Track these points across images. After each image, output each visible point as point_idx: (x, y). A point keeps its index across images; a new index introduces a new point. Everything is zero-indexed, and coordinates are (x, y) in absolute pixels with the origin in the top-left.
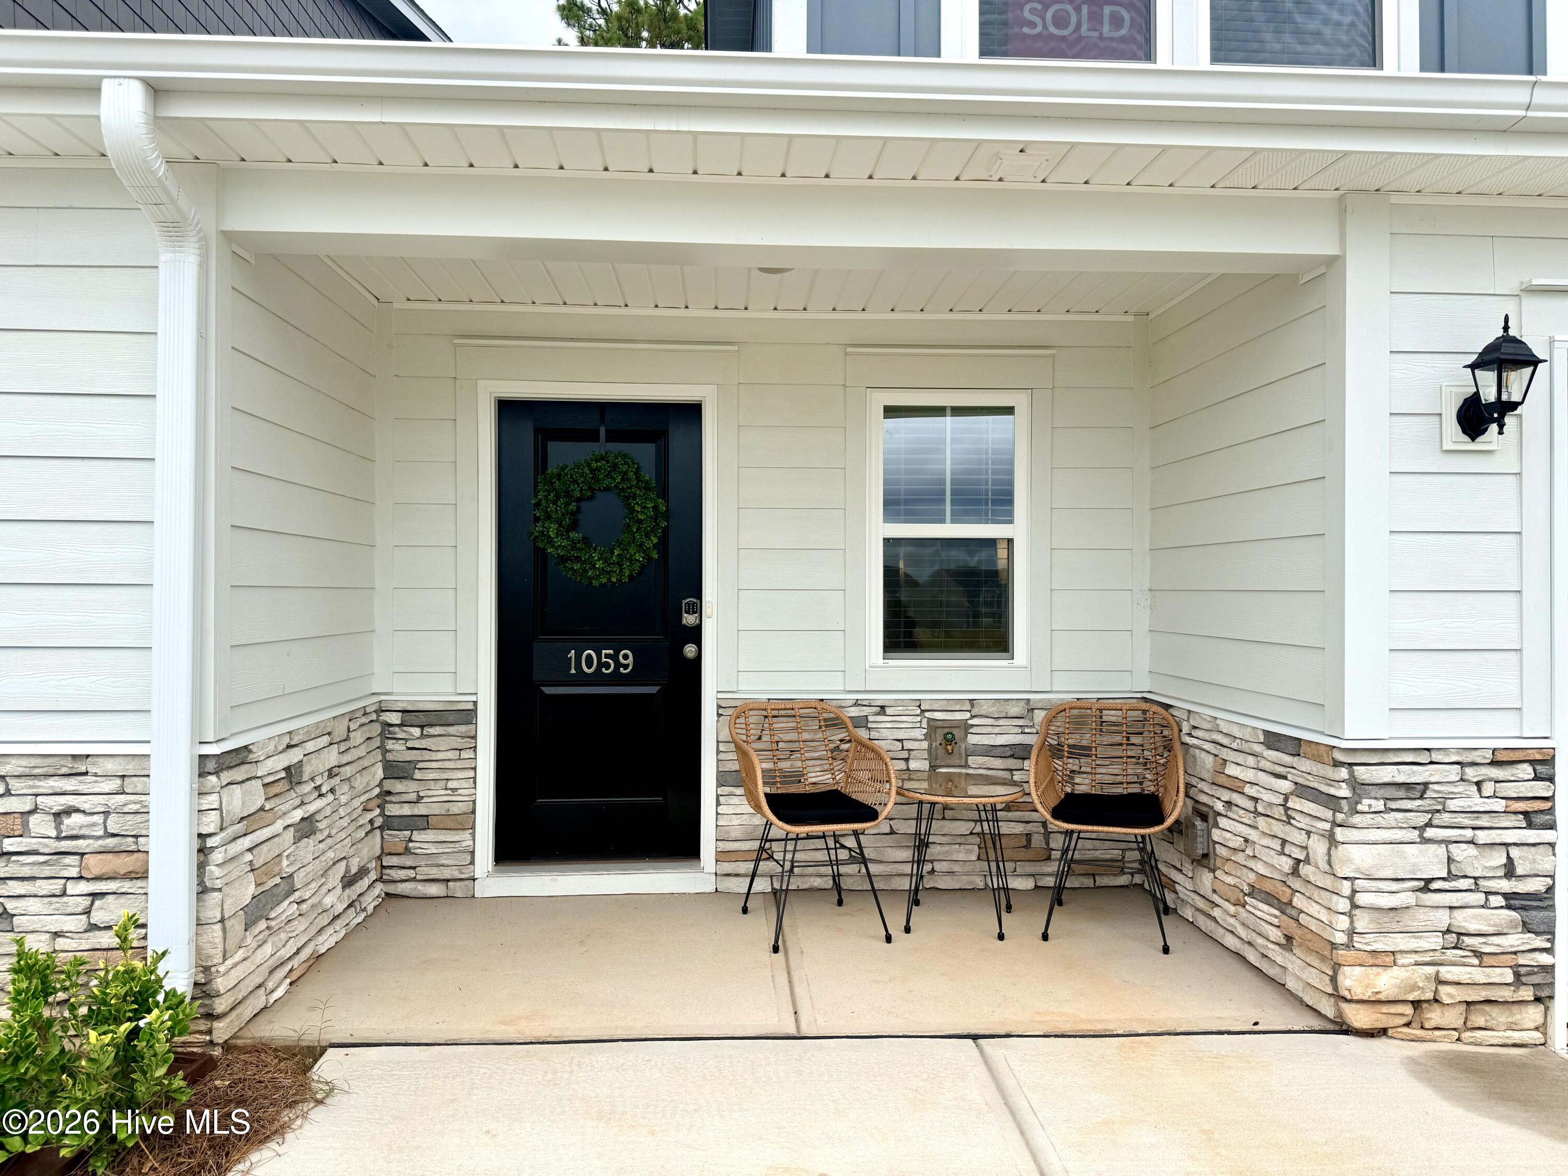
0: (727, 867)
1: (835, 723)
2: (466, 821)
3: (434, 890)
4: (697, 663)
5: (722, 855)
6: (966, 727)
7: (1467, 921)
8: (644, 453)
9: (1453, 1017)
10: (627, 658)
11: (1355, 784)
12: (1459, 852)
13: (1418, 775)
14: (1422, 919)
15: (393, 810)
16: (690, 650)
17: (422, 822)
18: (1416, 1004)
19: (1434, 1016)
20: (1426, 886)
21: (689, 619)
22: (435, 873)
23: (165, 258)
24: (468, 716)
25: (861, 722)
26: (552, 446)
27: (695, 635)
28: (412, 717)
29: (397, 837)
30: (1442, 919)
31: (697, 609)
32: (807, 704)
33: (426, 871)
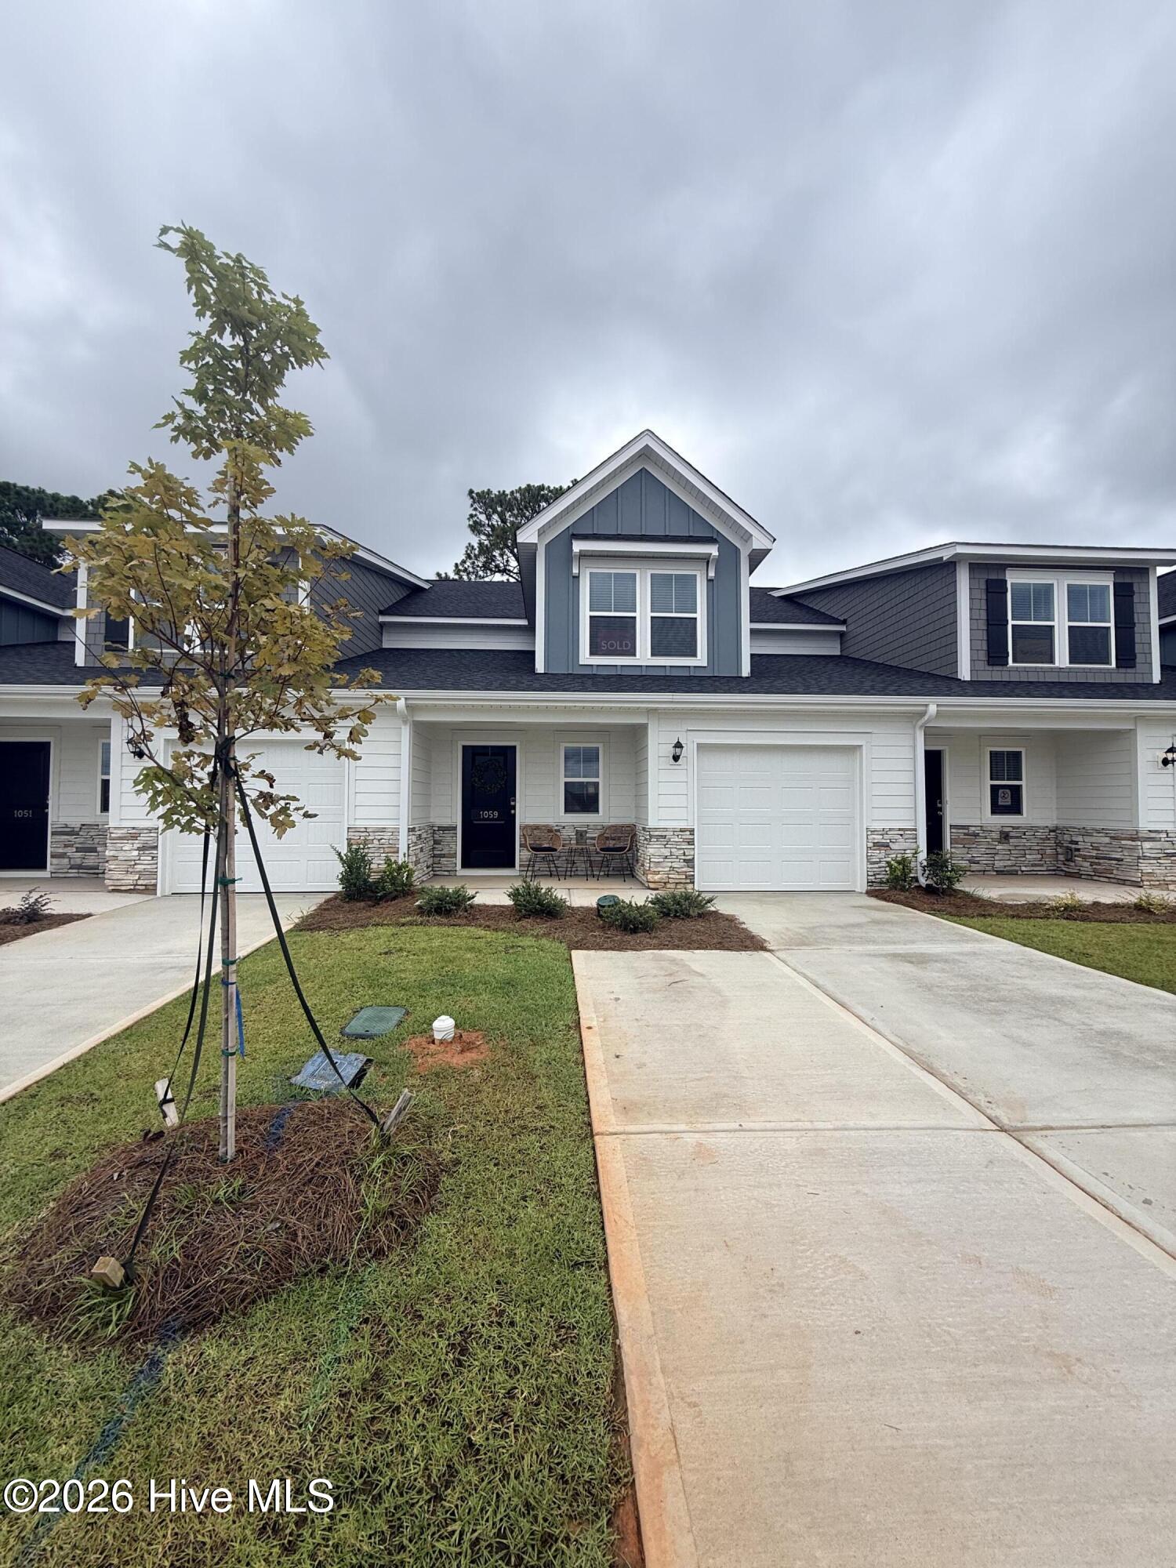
0: (522, 869)
1: (550, 831)
2: (454, 856)
3: (446, 873)
4: (515, 814)
5: (520, 866)
6: (586, 832)
7: (674, 865)
8: (501, 759)
9: (673, 886)
10: (496, 814)
11: (650, 835)
12: (673, 850)
13: (664, 834)
14: (665, 864)
15: (436, 852)
16: (513, 812)
17: (443, 856)
18: (665, 883)
19: (668, 886)
20: (666, 857)
21: (512, 803)
22: (446, 869)
23: (403, 727)
24: (455, 828)
25: (558, 831)
26: (477, 757)
27: (514, 808)
28: (441, 828)
29: (437, 859)
30: (670, 864)
31: (515, 801)
32: (544, 826)
33: (444, 869)
